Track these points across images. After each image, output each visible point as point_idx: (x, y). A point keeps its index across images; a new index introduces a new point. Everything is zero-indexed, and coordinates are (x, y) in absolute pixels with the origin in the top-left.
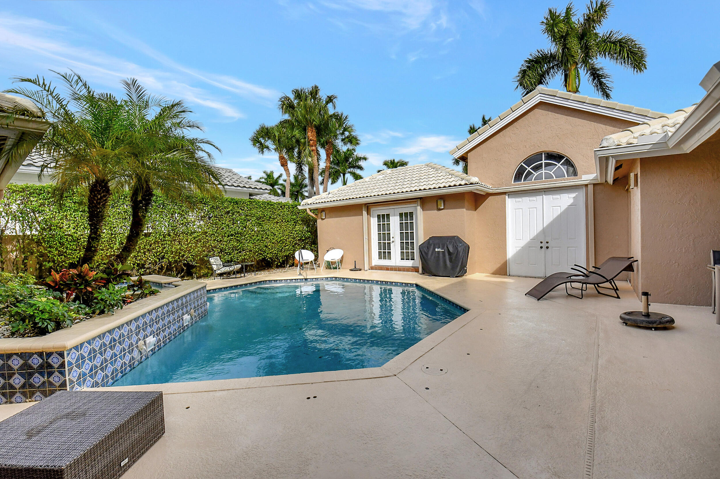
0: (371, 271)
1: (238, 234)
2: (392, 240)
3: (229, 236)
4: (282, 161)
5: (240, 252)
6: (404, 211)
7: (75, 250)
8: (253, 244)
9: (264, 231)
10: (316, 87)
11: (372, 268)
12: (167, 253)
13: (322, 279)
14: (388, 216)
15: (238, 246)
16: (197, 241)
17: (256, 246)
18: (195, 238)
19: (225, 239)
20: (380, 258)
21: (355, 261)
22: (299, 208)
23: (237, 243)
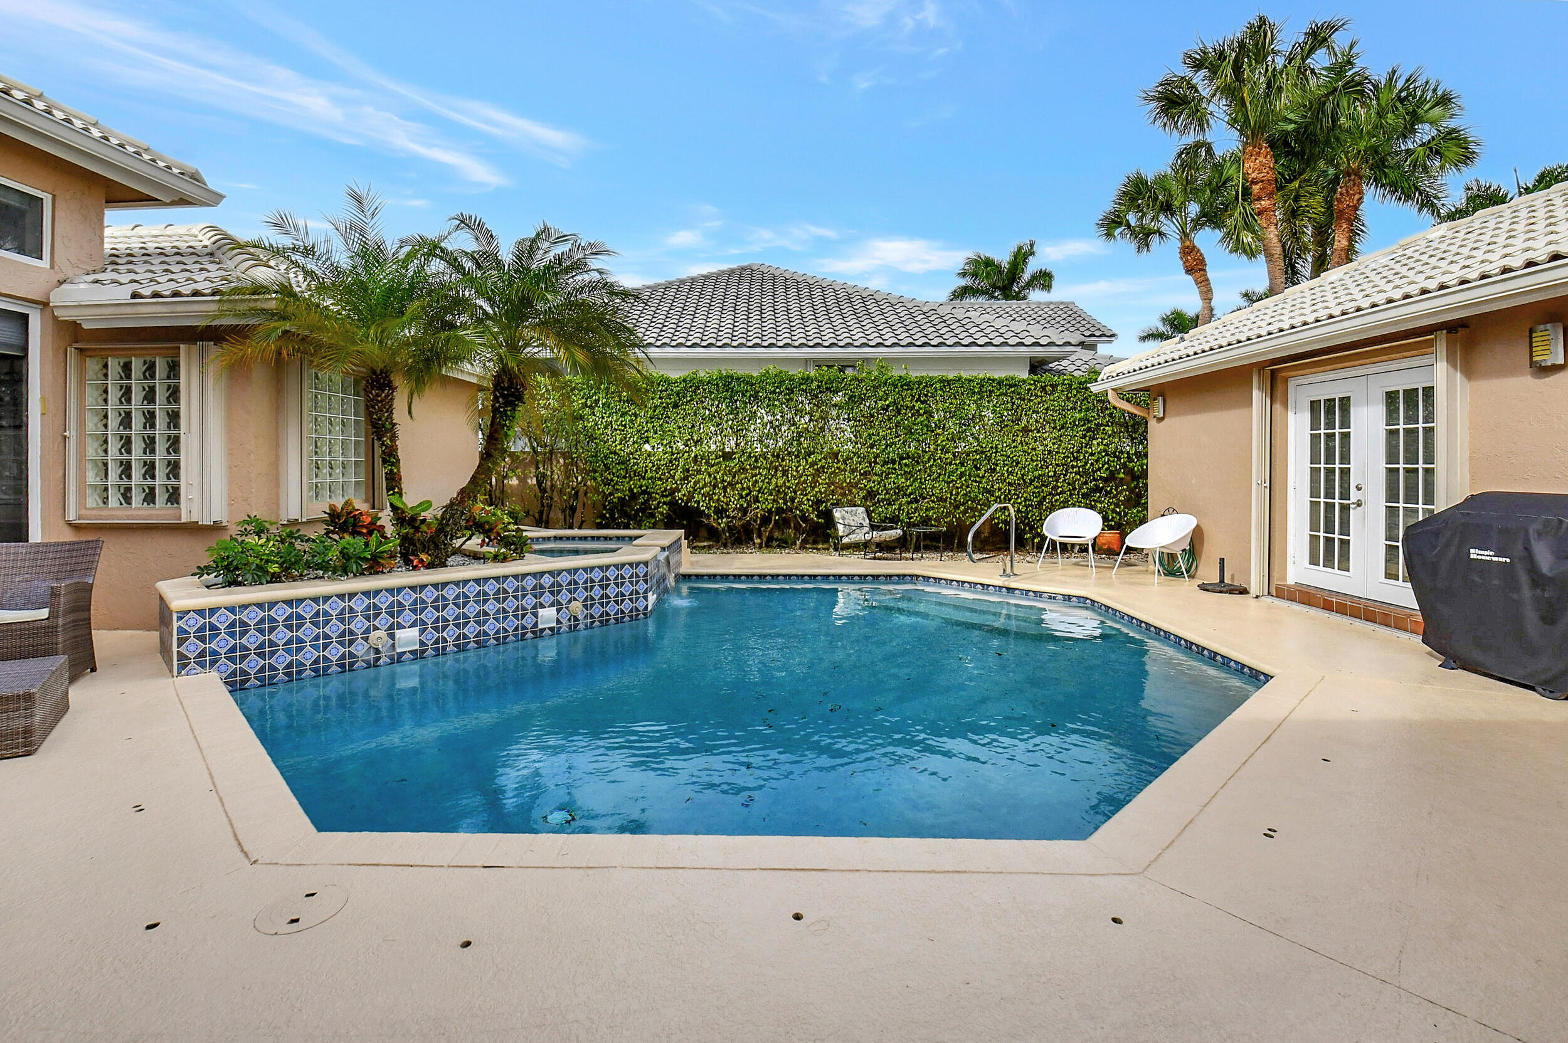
0: (1269, 600)
1: (908, 457)
2: (1354, 495)
3: (885, 463)
4: (1187, 261)
5: (916, 501)
6: (1401, 382)
7: (625, 477)
8: (948, 483)
9: (983, 452)
10: (1263, 21)
11: (1283, 593)
12: (763, 493)
13: (1052, 597)
14: (1345, 402)
15: (908, 487)
16: (817, 470)
17: (957, 488)
18: (812, 465)
19: (878, 468)
20: (1314, 561)
21: (1222, 561)
22: (1092, 389)
23: (907, 480)
